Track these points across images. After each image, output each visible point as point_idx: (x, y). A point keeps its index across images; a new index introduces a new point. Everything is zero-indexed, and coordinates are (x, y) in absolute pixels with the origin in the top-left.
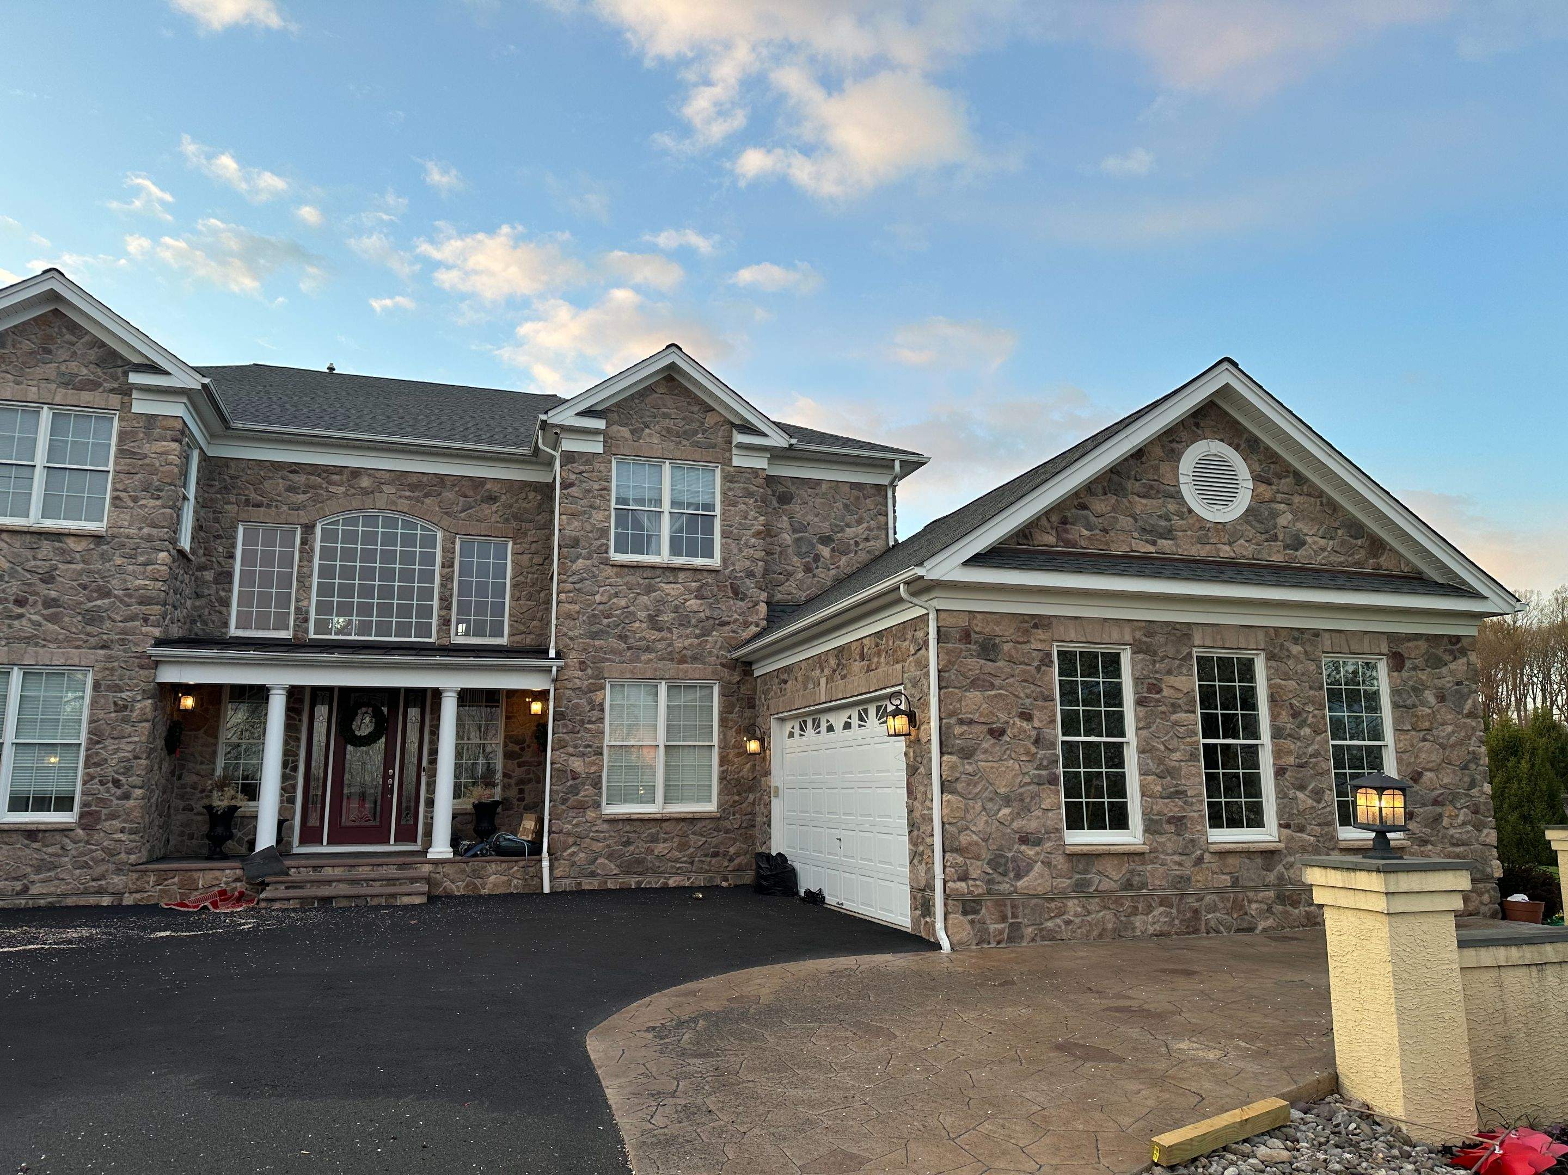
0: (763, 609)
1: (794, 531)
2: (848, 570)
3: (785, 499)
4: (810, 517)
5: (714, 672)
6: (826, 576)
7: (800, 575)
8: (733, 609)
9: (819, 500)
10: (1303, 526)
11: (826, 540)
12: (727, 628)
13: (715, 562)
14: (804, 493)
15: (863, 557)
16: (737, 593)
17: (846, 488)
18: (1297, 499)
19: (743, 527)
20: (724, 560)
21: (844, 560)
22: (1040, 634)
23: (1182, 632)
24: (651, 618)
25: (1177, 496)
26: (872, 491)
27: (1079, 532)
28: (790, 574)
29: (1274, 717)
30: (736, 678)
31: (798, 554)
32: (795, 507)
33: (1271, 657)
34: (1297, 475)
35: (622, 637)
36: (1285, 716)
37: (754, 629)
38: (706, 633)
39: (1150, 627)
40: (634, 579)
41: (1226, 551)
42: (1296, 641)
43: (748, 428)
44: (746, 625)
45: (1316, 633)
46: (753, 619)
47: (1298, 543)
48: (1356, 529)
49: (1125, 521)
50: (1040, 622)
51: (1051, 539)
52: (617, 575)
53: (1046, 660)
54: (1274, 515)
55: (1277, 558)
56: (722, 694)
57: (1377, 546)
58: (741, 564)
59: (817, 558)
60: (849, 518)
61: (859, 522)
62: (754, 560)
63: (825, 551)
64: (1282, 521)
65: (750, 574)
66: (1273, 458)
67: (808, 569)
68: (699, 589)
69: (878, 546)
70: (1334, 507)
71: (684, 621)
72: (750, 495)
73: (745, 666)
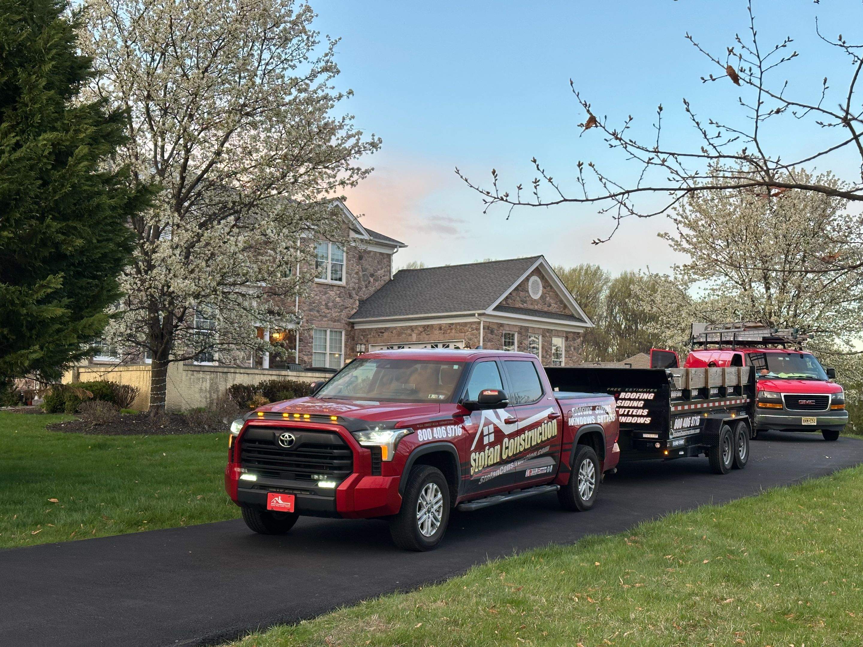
0: (357, 302)
1: (363, 271)
2: (378, 288)
3: (360, 258)
4: (368, 266)
5: (344, 326)
6: (372, 289)
7: (364, 289)
8: (348, 302)
9: (370, 259)
10: (551, 301)
11: (372, 275)
12: (347, 310)
13: (343, 283)
14: (366, 256)
15: (383, 283)
16: (350, 296)
17: (378, 255)
18: (551, 293)
19: (353, 270)
20: (347, 283)
21: (377, 284)
22: (502, 328)
23: (527, 329)
24: (326, 304)
25: (528, 292)
26: (386, 256)
27: (510, 301)
28: (361, 289)
29: (542, 352)
30: (350, 329)
31: (364, 281)
32: (363, 261)
33: (543, 336)
34: (551, 287)
35: (318, 311)
36: (544, 353)
37: (355, 311)
38: (341, 311)
39: (521, 327)
40: (321, 289)
41: (536, 308)
42: (548, 332)
43: (357, 232)
44: (353, 308)
45: (552, 330)
46: (355, 306)
47: (550, 306)
48: (561, 302)
49: (518, 298)
50: (502, 325)
51: (504, 303)
52: (317, 287)
53: (502, 336)
54: (546, 297)
55: (546, 309)
56: (346, 335)
57: (565, 307)
58: (352, 285)
59: (369, 282)
60: (379, 267)
61: (382, 269)
62: (355, 283)
63: (372, 280)
64: (548, 299)
65: (354, 289)
66: (547, 281)
67: (366, 287)
68: (340, 294)
69: (387, 278)
70: (557, 295)
71: (335, 307)
72: (354, 257)
73: (352, 324)
